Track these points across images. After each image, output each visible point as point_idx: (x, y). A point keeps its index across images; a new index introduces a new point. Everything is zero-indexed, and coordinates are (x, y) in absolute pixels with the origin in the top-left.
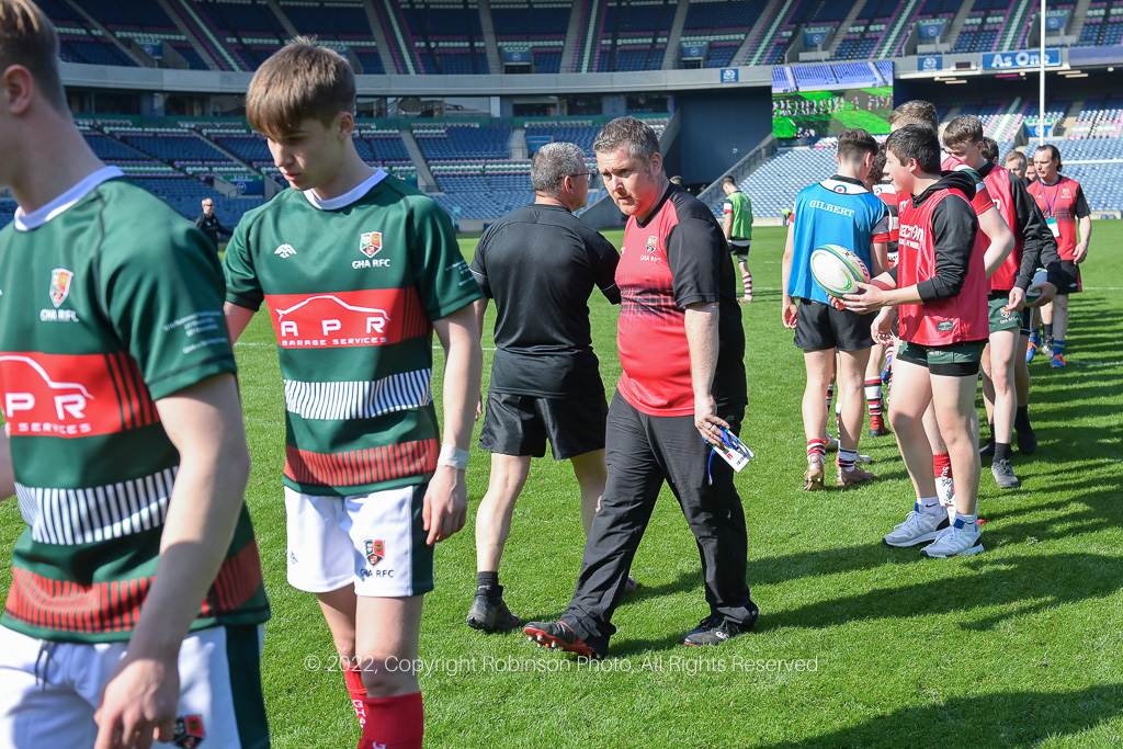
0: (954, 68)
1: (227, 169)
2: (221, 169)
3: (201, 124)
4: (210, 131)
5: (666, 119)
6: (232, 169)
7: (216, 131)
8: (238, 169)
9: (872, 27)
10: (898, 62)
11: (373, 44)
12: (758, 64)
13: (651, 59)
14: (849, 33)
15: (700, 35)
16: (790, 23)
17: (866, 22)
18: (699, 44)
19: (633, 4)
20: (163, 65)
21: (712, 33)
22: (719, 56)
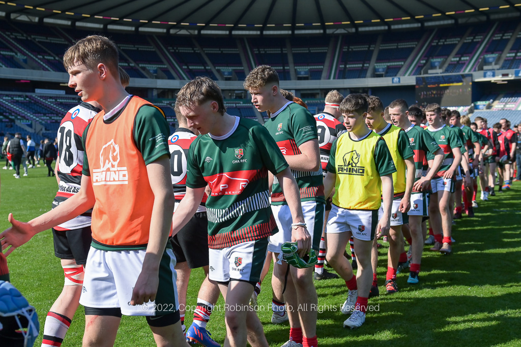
0: (501, 76)
9: (462, 59)
10: (474, 74)
11: (242, 68)
12: (409, 75)
13: (361, 73)
14: (452, 61)
15: (384, 63)
16: (425, 57)
17: (460, 56)
18: (383, 67)
19: (354, 50)
20: (157, 78)
21: (389, 62)
22: (392, 72)
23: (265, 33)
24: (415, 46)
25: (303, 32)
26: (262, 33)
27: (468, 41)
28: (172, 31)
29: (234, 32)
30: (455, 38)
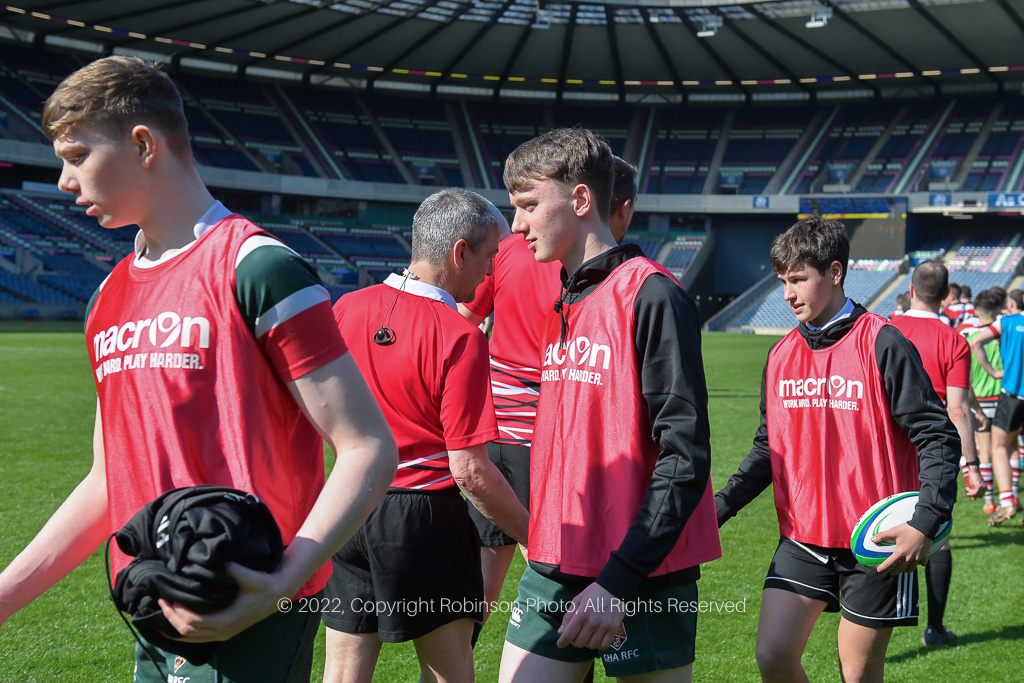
0: (961, 205)
1: (328, 261)
2: (323, 261)
3: (309, 222)
4: (317, 228)
5: (704, 237)
6: (332, 262)
7: (321, 229)
8: (337, 262)
9: (889, 166)
10: (912, 197)
11: (456, 162)
12: (787, 193)
13: (693, 185)
14: (868, 170)
15: (737, 166)
16: (817, 159)
17: (884, 161)
18: (736, 174)
19: (680, 137)
20: (282, 171)
21: (747, 166)
22: (753, 185)
23: (504, 93)
24: (797, 136)
25: (580, 96)
26: (497, 92)
27: (899, 133)
28: (315, 79)
29: (442, 89)
30: (876, 125)
